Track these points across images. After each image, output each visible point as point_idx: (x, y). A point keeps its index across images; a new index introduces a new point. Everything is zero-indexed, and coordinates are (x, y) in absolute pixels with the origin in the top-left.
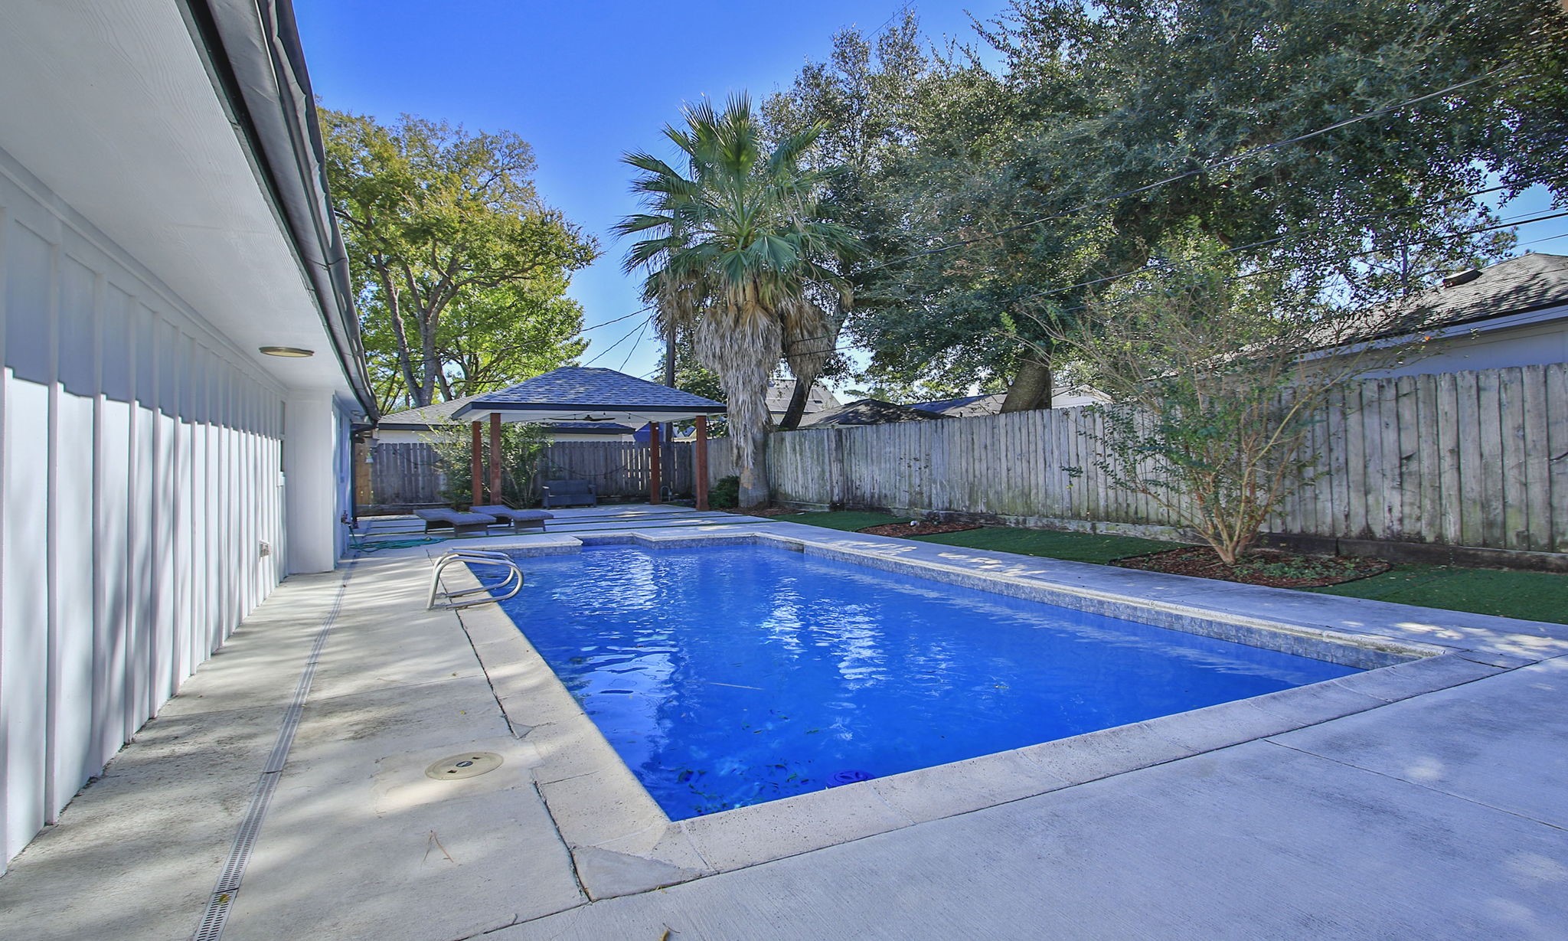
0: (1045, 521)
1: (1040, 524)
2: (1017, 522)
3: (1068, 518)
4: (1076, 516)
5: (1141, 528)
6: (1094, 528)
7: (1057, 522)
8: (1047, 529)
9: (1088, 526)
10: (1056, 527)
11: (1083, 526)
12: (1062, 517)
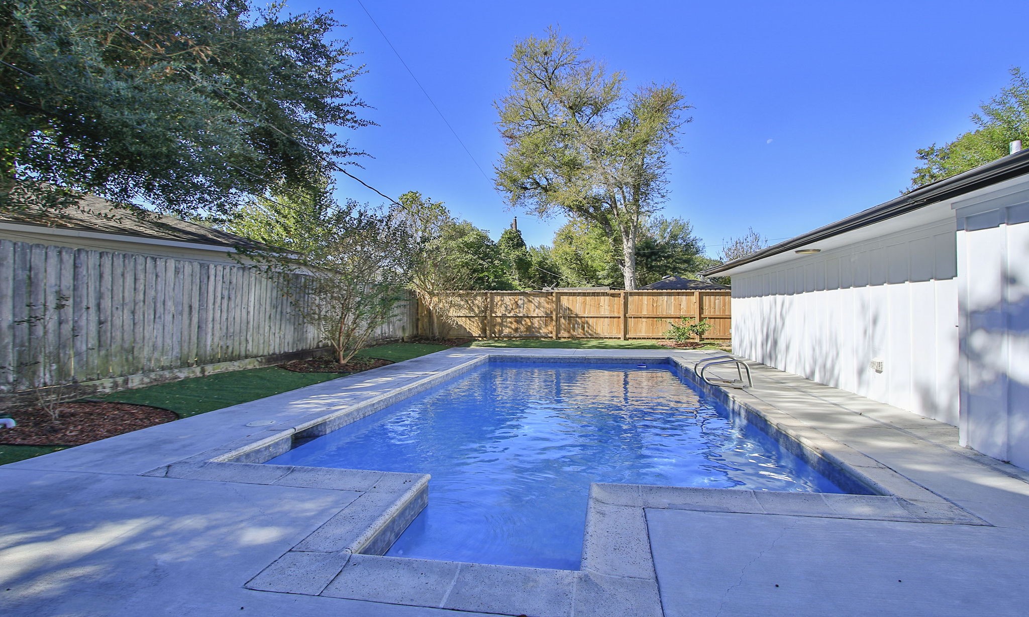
0: (153, 376)
1: (146, 380)
2: (116, 385)
3: (176, 368)
4: (185, 364)
5: (236, 363)
6: (203, 371)
7: (167, 374)
8: (155, 383)
9: (198, 371)
10: (166, 379)
11: (193, 372)
12: (170, 368)
